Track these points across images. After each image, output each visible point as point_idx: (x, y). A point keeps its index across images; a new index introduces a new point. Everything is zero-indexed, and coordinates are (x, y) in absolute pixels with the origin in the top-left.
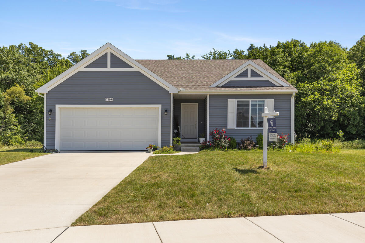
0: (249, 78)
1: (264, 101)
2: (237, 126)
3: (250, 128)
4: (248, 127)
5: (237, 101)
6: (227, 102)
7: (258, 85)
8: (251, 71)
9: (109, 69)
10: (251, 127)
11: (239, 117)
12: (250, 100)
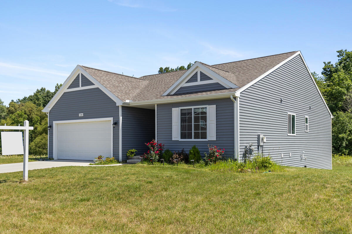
0: (199, 83)
1: (206, 108)
2: (182, 138)
3: (193, 140)
4: (191, 138)
5: (181, 110)
6: (172, 111)
7: (208, 89)
8: (201, 74)
9: (81, 88)
10: (195, 138)
11: (183, 128)
12: (193, 107)
